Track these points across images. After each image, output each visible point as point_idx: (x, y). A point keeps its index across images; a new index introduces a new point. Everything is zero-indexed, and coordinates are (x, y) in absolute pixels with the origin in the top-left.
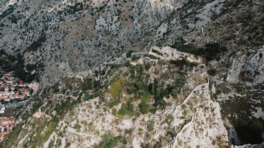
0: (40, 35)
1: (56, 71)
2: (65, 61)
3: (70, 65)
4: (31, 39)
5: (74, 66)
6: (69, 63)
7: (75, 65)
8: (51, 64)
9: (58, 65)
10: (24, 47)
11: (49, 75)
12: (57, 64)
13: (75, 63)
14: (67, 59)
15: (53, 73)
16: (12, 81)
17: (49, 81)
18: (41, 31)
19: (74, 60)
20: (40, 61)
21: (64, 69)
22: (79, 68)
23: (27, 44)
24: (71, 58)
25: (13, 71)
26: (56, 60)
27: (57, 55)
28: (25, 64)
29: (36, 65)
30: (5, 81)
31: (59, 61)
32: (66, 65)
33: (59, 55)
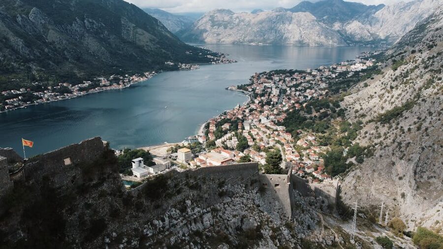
0: (413, 96)
1: (383, 174)
2: (409, 160)
3: (415, 173)
4: (393, 100)
5: (429, 178)
6: (417, 166)
7: (432, 177)
8: (381, 156)
9: (394, 164)
10: (375, 112)
11: (365, 175)
12: (394, 159)
13: (435, 172)
14: (416, 157)
16: (311, 162)
17: (355, 187)
18: (417, 89)
19: (434, 165)
20: (376, 144)
21: (401, 175)
22: (438, 189)
23: (383, 108)
24: (428, 159)
25: (328, 147)
26: (395, 151)
27: (405, 141)
28: (354, 142)
29: (365, 148)
30: (304, 158)
31: (398, 155)
32: (407, 169)
33: (407, 142)
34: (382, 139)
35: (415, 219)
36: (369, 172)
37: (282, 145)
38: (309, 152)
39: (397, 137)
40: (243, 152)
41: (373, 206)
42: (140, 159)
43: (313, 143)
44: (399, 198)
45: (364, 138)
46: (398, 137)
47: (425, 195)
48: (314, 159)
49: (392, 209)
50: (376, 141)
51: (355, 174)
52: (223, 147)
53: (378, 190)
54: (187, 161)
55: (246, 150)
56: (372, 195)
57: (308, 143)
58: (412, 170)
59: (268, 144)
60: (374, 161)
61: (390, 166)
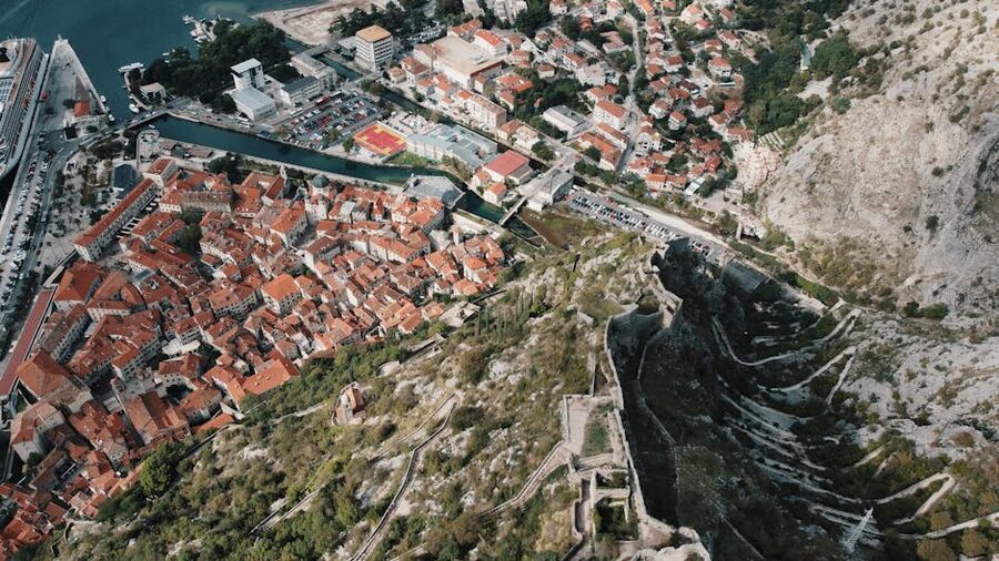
2: (976, 129)
3: (983, 167)
8: (900, 99)
9: (930, 127)
11: (844, 152)
12: (934, 112)
15: (875, 151)
16: (711, 83)
17: (812, 184)
20: (895, 45)
21: (941, 165)
25: (763, 35)
26: (943, 90)
27: (980, 62)
28: (835, 27)
29: (862, 54)
30: (693, 67)
31: (948, 106)
32: (963, 153)
33: (985, 67)
34: (913, 29)
35: (947, 365)
36: (856, 144)
37: (641, 18)
38: (710, 49)
39: (958, 42)
40: (532, 37)
41: (846, 239)
42: (253, 63)
43: (725, 20)
44: (920, 228)
45: (865, 15)
46: (964, 41)
47: (991, 231)
48: (720, 73)
49: (894, 255)
50: (900, 33)
51: (818, 149)
52: (480, 18)
53: (869, 196)
54: (382, 66)
55: (541, 32)
56: (852, 209)
57: (710, 16)
58: (974, 160)
59: (604, 13)
60: (878, 110)
61: (917, 131)
